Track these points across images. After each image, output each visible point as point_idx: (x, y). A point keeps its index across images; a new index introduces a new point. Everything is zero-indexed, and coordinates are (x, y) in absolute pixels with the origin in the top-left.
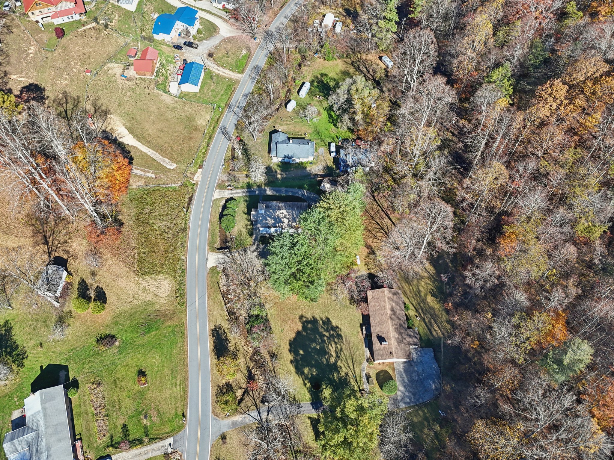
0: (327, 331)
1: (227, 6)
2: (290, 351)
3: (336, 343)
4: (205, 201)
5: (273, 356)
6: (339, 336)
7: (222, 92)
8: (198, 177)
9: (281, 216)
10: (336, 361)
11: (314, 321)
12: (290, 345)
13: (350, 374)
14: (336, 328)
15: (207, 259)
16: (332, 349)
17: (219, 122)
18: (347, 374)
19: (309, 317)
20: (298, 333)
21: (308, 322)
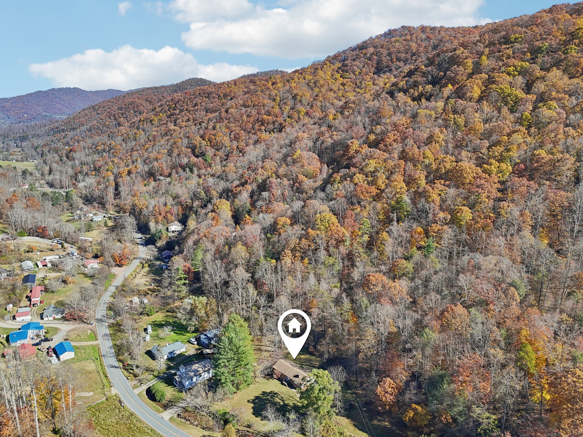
0: (268, 396)
1: (56, 317)
2: (257, 417)
3: (277, 397)
4: (132, 398)
5: (249, 426)
6: (276, 394)
7: (92, 352)
8: (114, 391)
9: (196, 368)
10: (284, 403)
11: (257, 398)
12: (254, 414)
13: (295, 402)
14: (271, 392)
15: (162, 417)
16: (277, 400)
17: (102, 364)
18: (294, 403)
19: (253, 398)
20: (253, 408)
21: (254, 400)
